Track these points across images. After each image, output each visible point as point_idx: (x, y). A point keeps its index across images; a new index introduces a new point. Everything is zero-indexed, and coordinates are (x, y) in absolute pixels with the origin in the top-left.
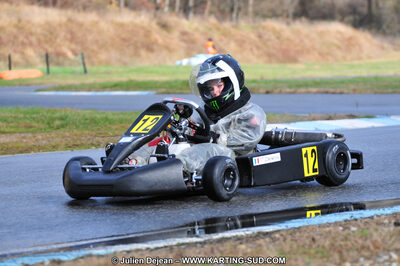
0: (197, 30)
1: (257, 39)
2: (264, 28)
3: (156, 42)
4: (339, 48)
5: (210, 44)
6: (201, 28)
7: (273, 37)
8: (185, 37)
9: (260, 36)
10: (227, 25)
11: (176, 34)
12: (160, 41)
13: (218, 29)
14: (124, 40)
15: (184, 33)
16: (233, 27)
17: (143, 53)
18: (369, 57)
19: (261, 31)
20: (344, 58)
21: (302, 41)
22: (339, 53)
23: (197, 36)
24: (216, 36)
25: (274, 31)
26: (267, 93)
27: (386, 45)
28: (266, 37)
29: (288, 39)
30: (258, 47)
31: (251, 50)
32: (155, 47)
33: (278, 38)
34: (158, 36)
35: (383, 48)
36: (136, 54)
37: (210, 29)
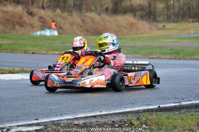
0: (48, 16)
1: (81, 22)
2: (86, 16)
3: (25, 22)
4: (126, 28)
5: (54, 23)
6: (51, 16)
7: (90, 21)
8: (42, 20)
9: (83, 21)
10: (66, 14)
11: (36, 18)
12: (27, 21)
13: (61, 16)
14: (7, 20)
15: (41, 18)
16: (69, 15)
17: (17, 27)
18: (142, 33)
19: (84, 18)
20: (128, 34)
21: (105, 24)
22: (125, 31)
23: (48, 19)
24: (59, 20)
25: (91, 18)
26: (33, 53)
27: (153, 27)
28: (86, 21)
29: (98, 23)
30: (81, 27)
31: (78, 27)
32: (24, 24)
33: (92, 22)
34: (27, 18)
35: (151, 29)
36: (14, 28)
37: (56, 16)
